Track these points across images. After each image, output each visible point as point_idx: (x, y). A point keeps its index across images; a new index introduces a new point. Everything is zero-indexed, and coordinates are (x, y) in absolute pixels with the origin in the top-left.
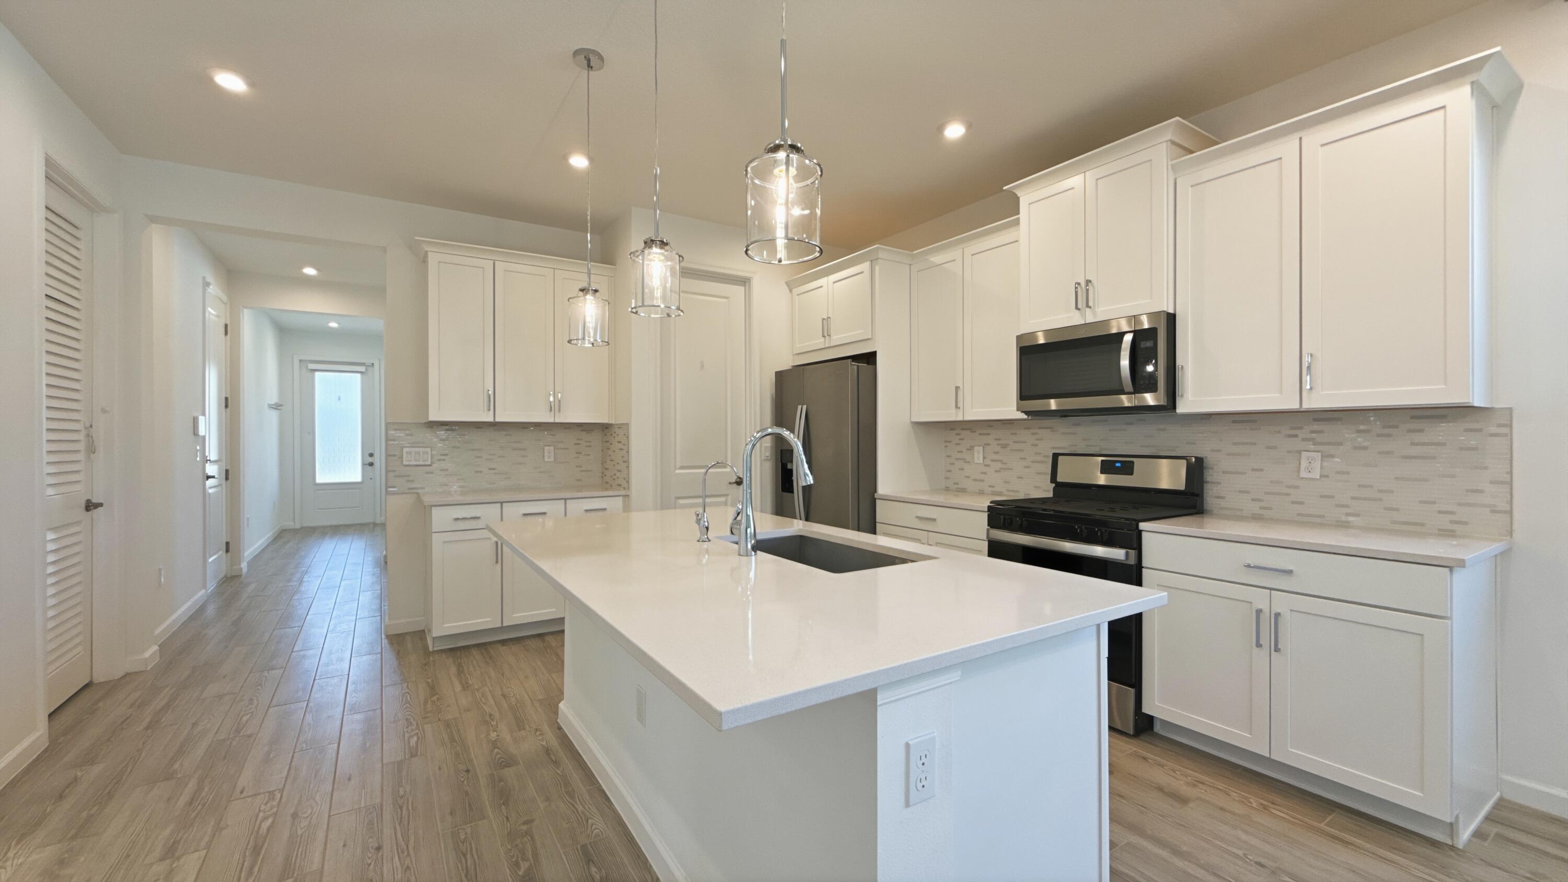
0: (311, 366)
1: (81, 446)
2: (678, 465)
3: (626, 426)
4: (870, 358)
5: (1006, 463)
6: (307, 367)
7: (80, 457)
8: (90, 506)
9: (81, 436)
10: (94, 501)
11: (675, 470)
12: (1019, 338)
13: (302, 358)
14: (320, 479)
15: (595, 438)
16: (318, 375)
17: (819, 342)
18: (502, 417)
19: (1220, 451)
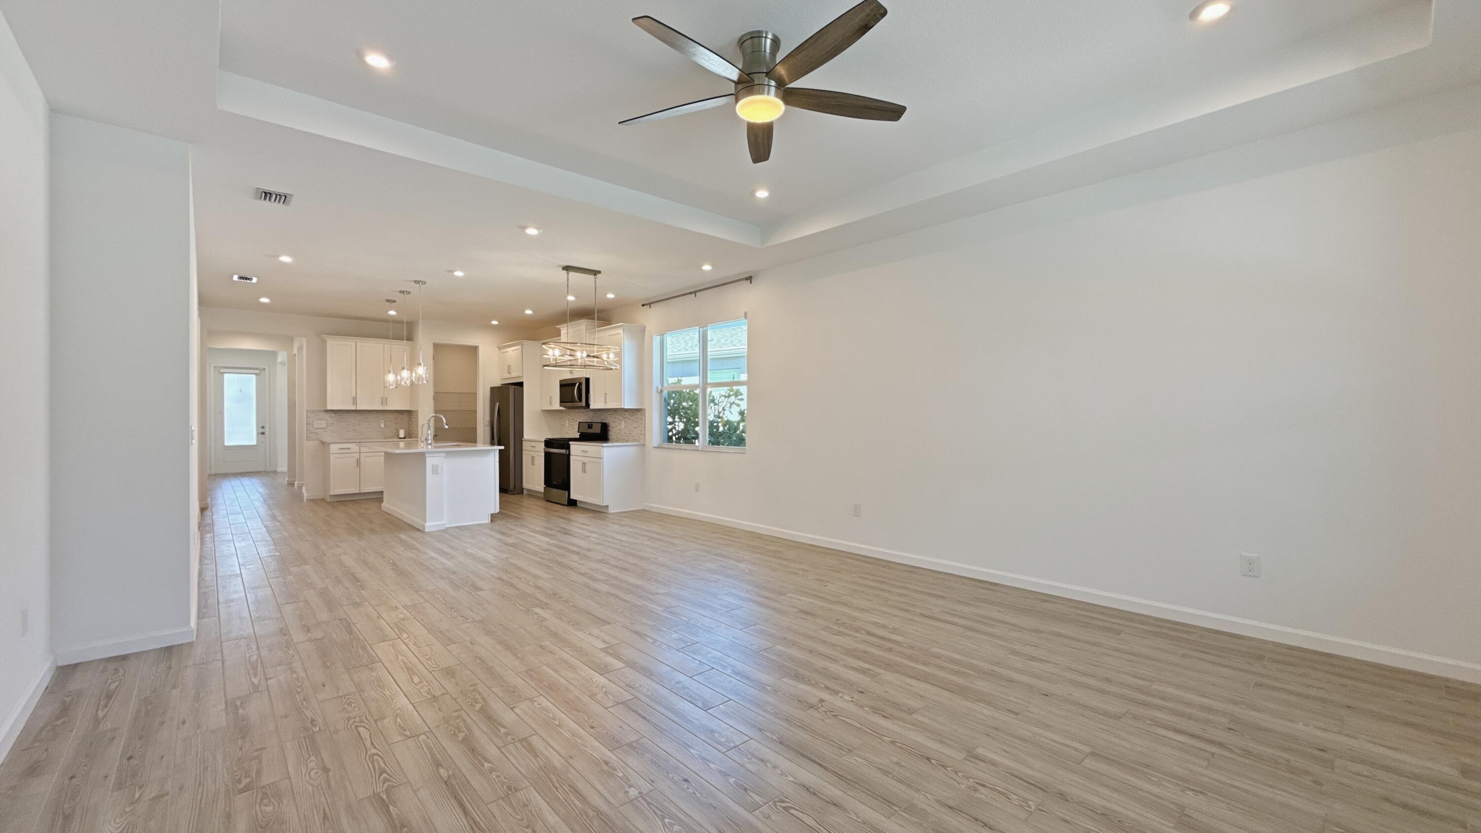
0: (222, 370)
3: (416, 412)
4: (521, 384)
6: (219, 371)
12: (560, 381)
13: (215, 365)
14: (226, 444)
15: (405, 417)
16: (225, 375)
17: (508, 376)
18: (360, 407)
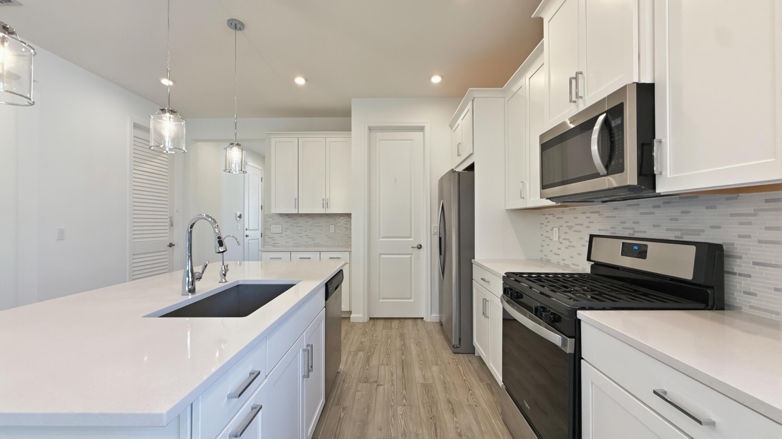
1: (167, 224)
2: (381, 237)
5: (571, 242)
7: (167, 228)
8: (171, 245)
9: (168, 221)
10: (173, 244)
11: (379, 239)
19: (749, 237)
